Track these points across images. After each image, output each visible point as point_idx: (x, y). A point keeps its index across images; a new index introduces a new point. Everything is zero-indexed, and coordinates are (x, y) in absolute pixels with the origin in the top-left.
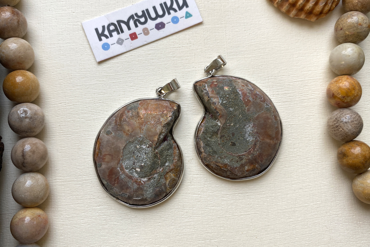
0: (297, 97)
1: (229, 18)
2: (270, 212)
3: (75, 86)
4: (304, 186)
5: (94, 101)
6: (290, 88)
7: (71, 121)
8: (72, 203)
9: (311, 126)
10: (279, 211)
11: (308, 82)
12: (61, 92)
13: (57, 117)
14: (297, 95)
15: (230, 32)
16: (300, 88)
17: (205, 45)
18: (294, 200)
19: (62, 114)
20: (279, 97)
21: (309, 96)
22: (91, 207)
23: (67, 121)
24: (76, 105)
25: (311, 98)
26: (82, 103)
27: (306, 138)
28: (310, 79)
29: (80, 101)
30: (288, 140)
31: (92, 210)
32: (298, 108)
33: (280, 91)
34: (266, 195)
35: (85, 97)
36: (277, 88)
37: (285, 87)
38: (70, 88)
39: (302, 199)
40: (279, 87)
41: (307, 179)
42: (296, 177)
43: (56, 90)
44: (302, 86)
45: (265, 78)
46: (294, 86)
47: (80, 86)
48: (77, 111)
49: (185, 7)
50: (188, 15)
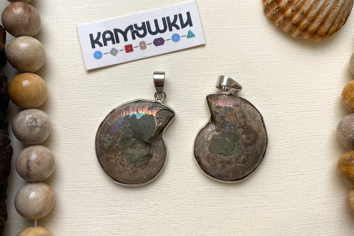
0: (324, 106)
2: (290, 227)
3: (89, 87)
6: (318, 96)
7: (84, 124)
8: (83, 211)
10: (301, 226)
11: (337, 91)
12: (74, 93)
13: (69, 119)
14: (324, 104)
15: (256, 33)
16: (328, 96)
17: (228, 47)
18: (316, 215)
19: (75, 116)
20: (305, 105)
23: (79, 124)
24: (90, 107)
26: (96, 106)
29: (94, 103)
30: (314, 152)
31: (104, 218)
32: (325, 117)
33: (307, 99)
34: (287, 209)
35: (100, 99)
36: (304, 95)
37: (313, 95)
38: (84, 89)
39: (325, 214)
40: (306, 95)
41: (331, 193)
42: (319, 192)
43: (69, 90)
44: (330, 95)
45: (292, 85)
46: (322, 94)
47: (94, 87)
48: (90, 114)
49: (189, 25)
50: (190, 35)
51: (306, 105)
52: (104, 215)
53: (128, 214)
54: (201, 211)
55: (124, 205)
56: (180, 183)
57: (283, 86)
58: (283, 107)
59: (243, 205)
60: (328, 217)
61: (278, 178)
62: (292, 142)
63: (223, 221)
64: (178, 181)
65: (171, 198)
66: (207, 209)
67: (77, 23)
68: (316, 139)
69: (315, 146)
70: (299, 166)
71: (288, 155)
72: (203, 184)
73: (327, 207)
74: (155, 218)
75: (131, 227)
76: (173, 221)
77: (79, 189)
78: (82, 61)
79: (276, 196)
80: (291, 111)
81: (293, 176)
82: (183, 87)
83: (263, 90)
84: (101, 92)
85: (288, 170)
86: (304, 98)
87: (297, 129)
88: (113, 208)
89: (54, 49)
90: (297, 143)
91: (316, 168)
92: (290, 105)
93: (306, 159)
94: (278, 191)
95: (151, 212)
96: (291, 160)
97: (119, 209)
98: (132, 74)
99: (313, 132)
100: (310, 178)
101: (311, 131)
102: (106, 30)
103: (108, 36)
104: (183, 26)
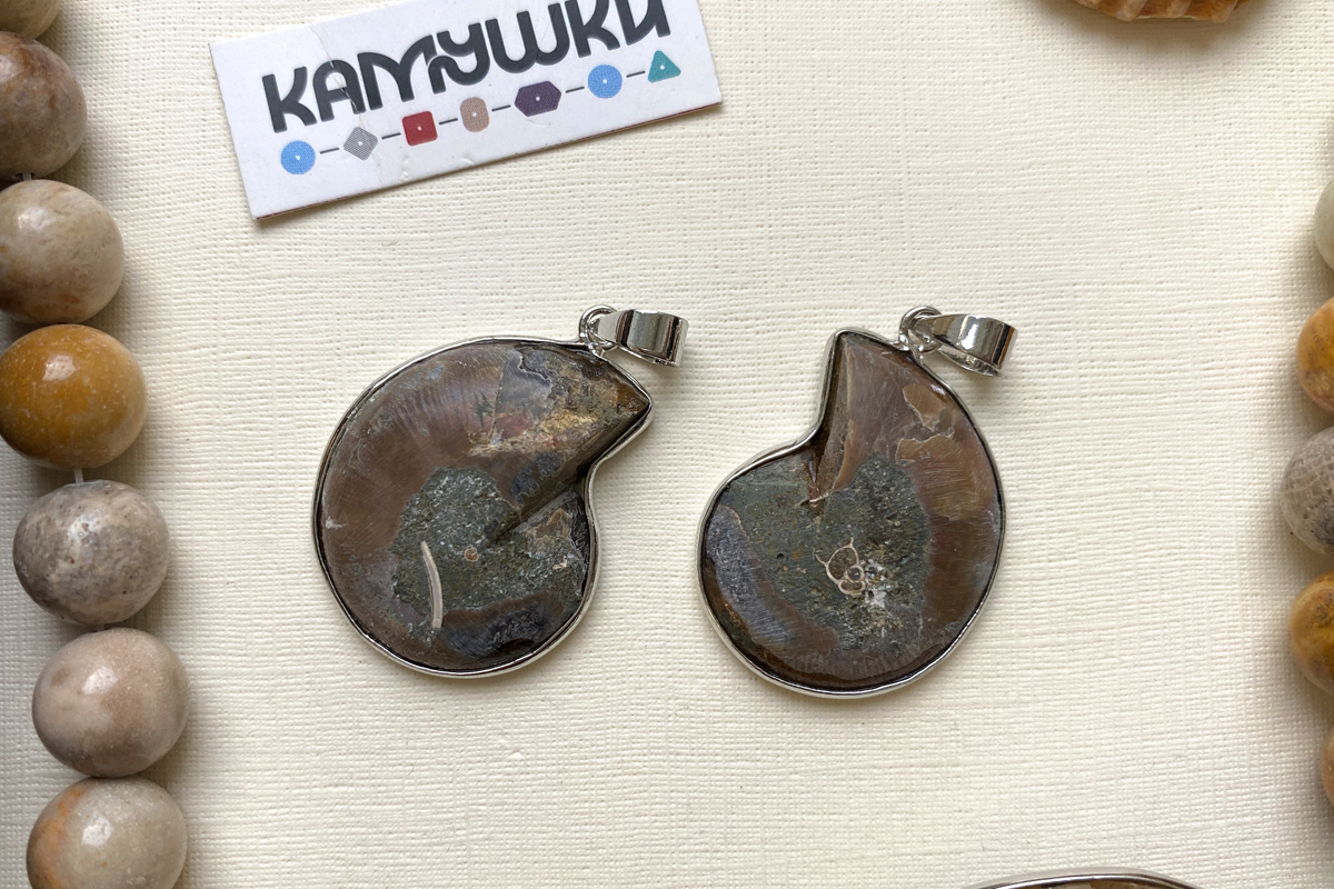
0: (1186, 374)
2: (1044, 848)
3: (259, 278)
4: (1195, 745)
5: (338, 344)
6: (1162, 336)
7: (235, 423)
9: (1239, 500)
10: (1084, 845)
11: (1238, 316)
12: (198, 300)
14: (1186, 366)
15: (924, 83)
16: (1202, 337)
17: (815, 132)
19: (201, 393)
20: (1112, 369)
22: (303, 787)
23: (218, 425)
24: (260, 357)
25: (1244, 382)
26: (286, 353)
27: (1213, 551)
28: (1248, 305)
29: (277, 344)
30: (1142, 554)
31: (309, 800)
32: (1188, 420)
33: (1118, 347)
34: (1032, 776)
35: (301, 327)
36: (1109, 331)
37: (1143, 330)
38: (238, 285)
39: (1180, 800)
40: (1118, 328)
41: (1207, 718)
42: (1160, 710)
43: (179, 291)
44: (1210, 330)
45: (1062, 288)
46: (1178, 329)
47: (279, 277)
48: (261, 385)
49: (654, 30)
50: (663, 68)
51: (1116, 370)
52: (308, 787)
53: (402, 784)
54: (694, 777)
55: (390, 749)
56: (613, 666)
57: (1028, 294)
59: (860, 758)
60: (1191, 810)
61: (998, 653)
62: (1059, 511)
63: (780, 817)
64: (606, 656)
65: (575, 725)
66: (716, 768)
67: (217, 26)
68: (1151, 504)
69: (1150, 530)
70: (1084, 607)
71: (1041, 565)
72: (702, 670)
73: (1190, 772)
74: (510, 801)
75: (413, 835)
76: (582, 814)
78: (233, 176)
79: (989, 724)
80: (1056, 390)
81: (1060, 648)
82: (634, 287)
84: (305, 298)
85: (1038, 622)
86: (1109, 343)
87: (1079, 463)
88: (344, 757)
89: (125, 125)
91: (1147, 619)
92: (1054, 365)
93: (1111, 580)
94: (998, 705)
95: (495, 777)
96: (1051, 584)
97: (367, 763)
98: (432, 232)
99: (1140, 476)
100: (1126, 658)
101: (1134, 471)
102: (325, 60)
103: (335, 81)
104: (634, 34)
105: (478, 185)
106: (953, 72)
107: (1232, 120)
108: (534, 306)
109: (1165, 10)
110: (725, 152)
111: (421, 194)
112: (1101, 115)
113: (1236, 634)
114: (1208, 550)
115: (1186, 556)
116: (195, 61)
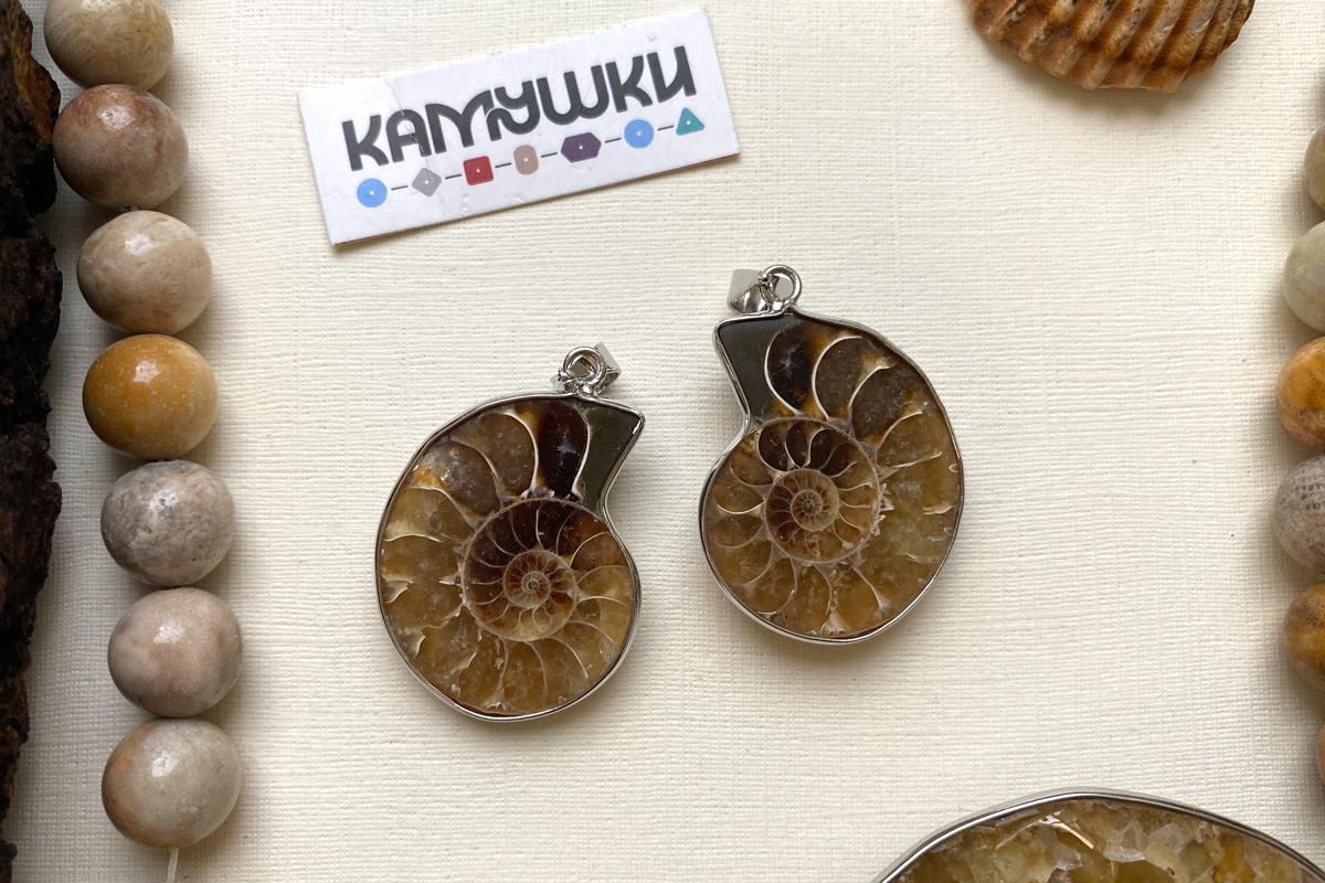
0: (1141, 395)
1: (914, 92)
3: (335, 296)
4: (1147, 721)
5: (403, 355)
6: (1120, 361)
7: (311, 422)
8: (294, 724)
9: (1187, 506)
11: (1186, 345)
12: (282, 314)
13: (260, 404)
14: (1141, 388)
15: (914, 140)
16: (1154, 363)
17: (820, 180)
19: (281, 395)
20: (1076, 390)
21: (1185, 395)
22: (361, 743)
23: (296, 423)
24: (335, 365)
25: (1192, 403)
26: (358, 362)
27: (1164, 549)
28: (1194, 336)
29: (350, 354)
30: (1101, 551)
31: (366, 754)
32: (1142, 434)
33: (1081, 370)
34: (1004, 745)
35: (372, 340)
36: (1074, 356)
37: (1103, 356)
38: (317, 302)
40: (1081, 354)
41: (1158, 697)
42: (1116, 689)
43: (265, 306)
44: (1161, 357)
45: (1032, 319)
46: (1133, 355)
47: (354, 296)
48: (335, 389)
49: (682, 90)
50: (689, 123)
51: (1080, 390)
52: (366, 743)
53: (448, 742)
54: (706, 740)
57: (1003, 323)
58: (999, 392)
59: (852, 726)
61: (974, 636)
62: (1029, 512)
63: (781, 777)
66: (725, 733)
67: (305, 79)
68: (1109, 508)
69: (1108, 530)
70: (1050, 596)
71: (1012, 559)
72: (714, 646)
75: (458, 787)
76: (607, 771)
77: (285, 648)
78: (315, 207)
80: (1026, 407)
81: (1029, 632)
82: (661, 310)
83: (932, 332)
84: (375, 315)
85: (1010, 609)
86: (1073, 367)
87: (1046, 470)
88: (399, 717)
90: (1045, 517)
91: (1106, 608)
92: (1026, 385)
93: (1074, 574)
94: (973, 682)
96: (1022, 576)
98: (487, 260)
99: (1100, 483)
100: (1087, 642)
101: (1094, 478)
102: (398, 110)
103: (405, 127)
104: (665, 93)
105: (528, 220)
106: (940, 130)
107: (1181, 176)
108: (574, 326)
109: (1123, 82)
110: (741, 196)
111: (478, 228)
112: (1067, 170)
113: (1184, 623)
114: (1159, 549)
115: (1140, 554)
116: (284, 107)
